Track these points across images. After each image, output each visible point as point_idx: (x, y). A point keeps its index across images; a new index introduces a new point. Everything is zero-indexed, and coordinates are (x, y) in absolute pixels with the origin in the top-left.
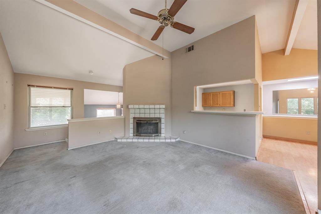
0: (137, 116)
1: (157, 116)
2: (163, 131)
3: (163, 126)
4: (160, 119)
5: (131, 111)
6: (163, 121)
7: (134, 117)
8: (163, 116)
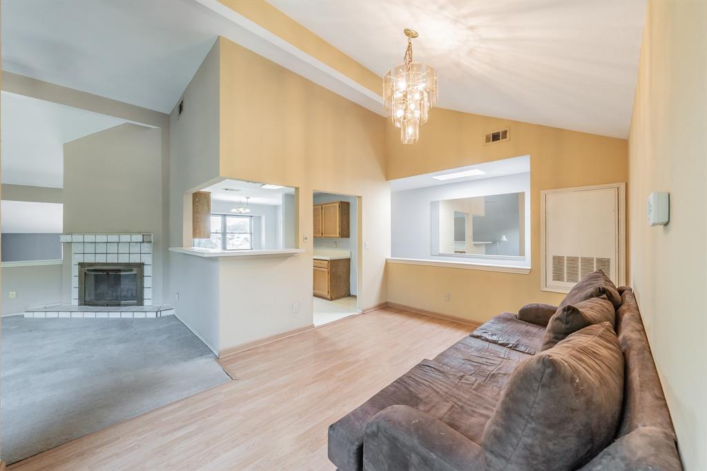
0: (90, 259)
1: (135, 259)
2: (147, 294)
3: (148, 282)
4: (141, 266)
5: (75, 249)
6: (148, 271)
7: (82, 261)
8: (147, 259)
